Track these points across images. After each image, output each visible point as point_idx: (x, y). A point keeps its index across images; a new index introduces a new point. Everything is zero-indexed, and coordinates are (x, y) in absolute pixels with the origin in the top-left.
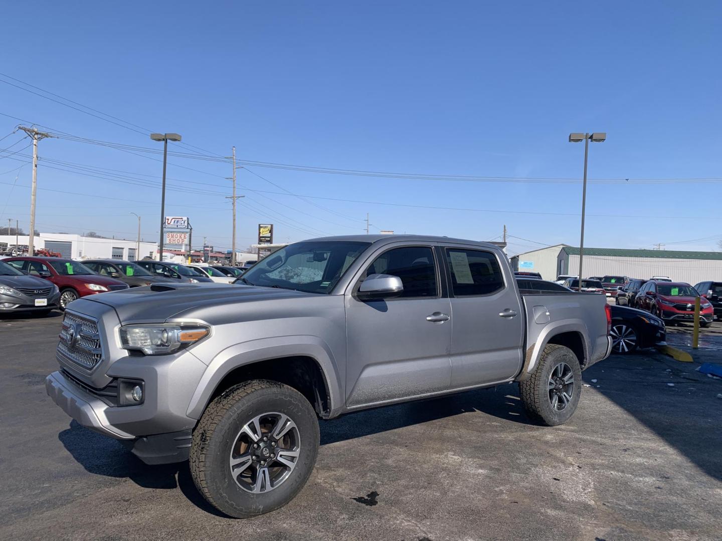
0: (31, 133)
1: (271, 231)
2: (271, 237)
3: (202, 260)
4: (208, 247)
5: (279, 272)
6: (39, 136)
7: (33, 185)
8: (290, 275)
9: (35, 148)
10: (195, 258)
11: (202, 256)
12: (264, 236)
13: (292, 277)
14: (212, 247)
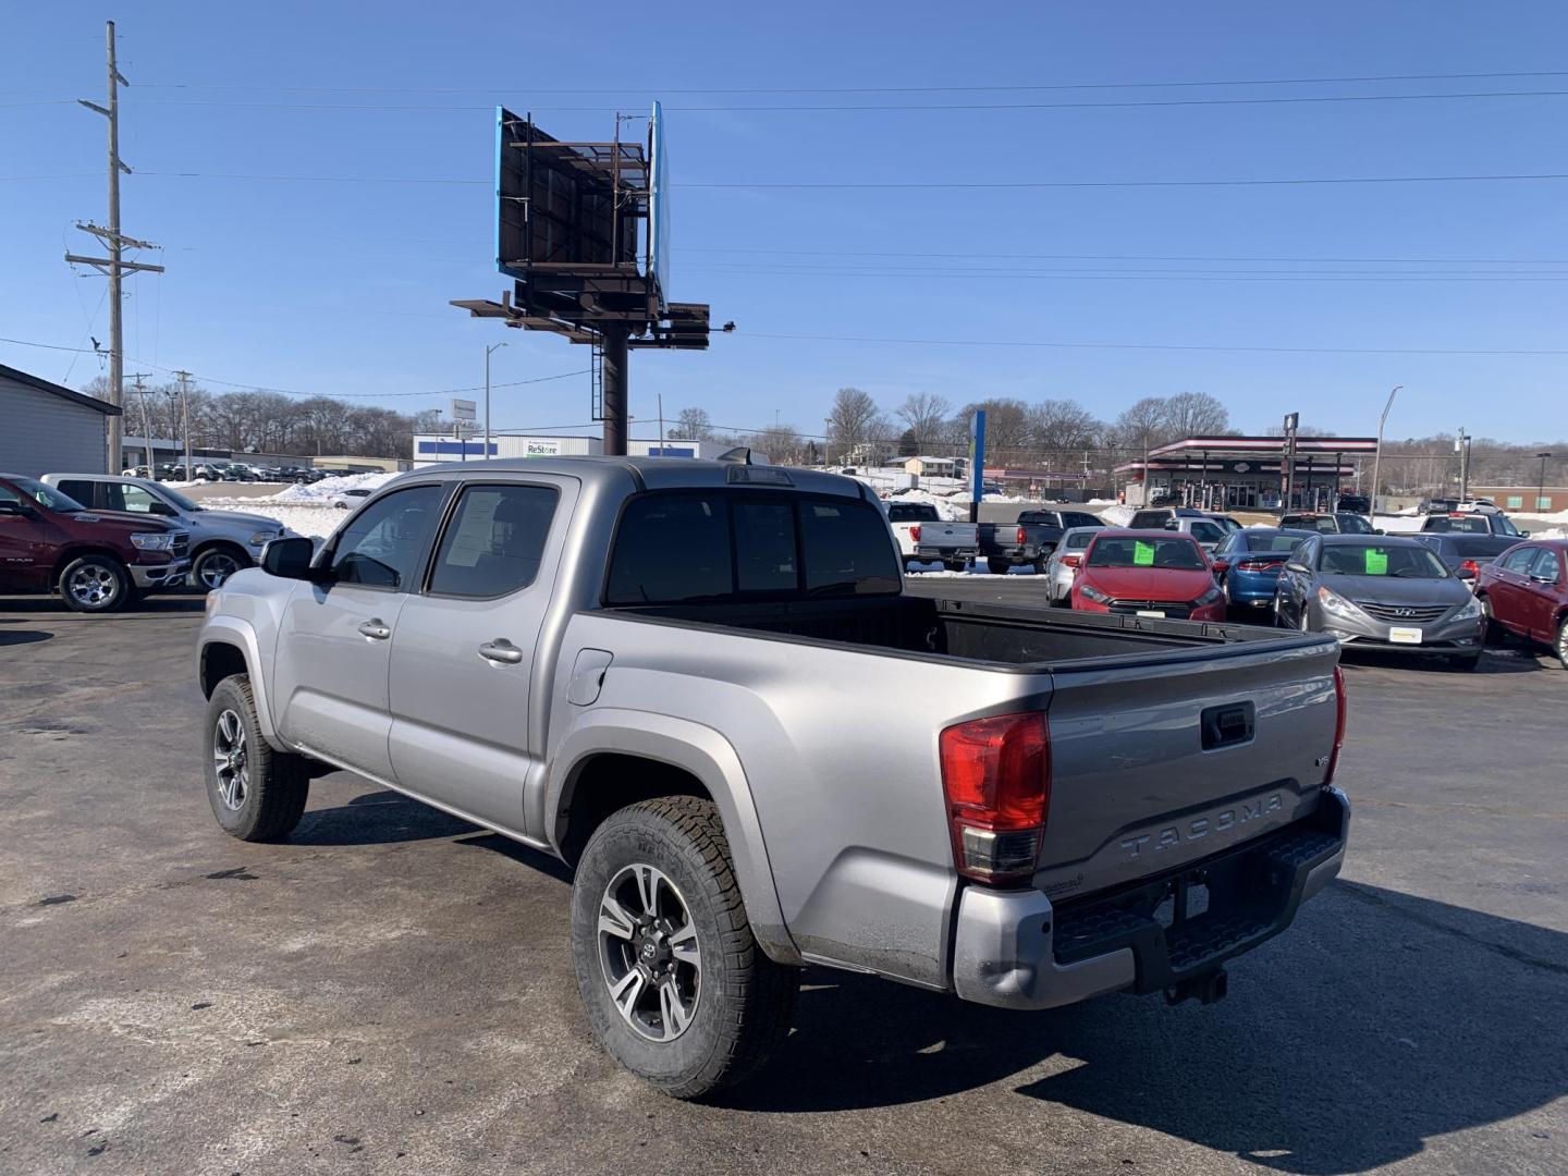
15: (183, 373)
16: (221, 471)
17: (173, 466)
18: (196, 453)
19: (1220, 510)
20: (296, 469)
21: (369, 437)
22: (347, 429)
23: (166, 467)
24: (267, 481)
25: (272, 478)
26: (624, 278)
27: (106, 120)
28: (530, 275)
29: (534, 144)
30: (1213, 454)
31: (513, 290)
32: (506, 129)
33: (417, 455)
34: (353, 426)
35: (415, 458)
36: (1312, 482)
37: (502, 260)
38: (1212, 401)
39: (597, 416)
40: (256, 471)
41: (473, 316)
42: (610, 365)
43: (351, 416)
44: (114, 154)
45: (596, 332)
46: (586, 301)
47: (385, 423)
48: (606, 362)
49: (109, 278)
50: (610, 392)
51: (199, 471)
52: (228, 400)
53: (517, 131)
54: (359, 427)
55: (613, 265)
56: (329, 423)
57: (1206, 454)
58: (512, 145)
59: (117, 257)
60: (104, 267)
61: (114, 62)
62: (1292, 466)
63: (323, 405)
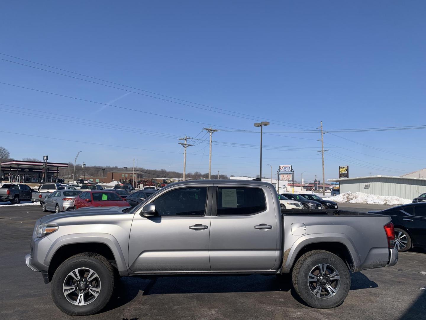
0: (209, 130)
1: (347, 170)
2: (347, 174)
3: (313, 189)
4: (316, 181)
5: (343, 196)
6: (212, 131)
7: (210, 155)
8: (350, 197)
9: (211, 137)
10: (309, 188)
11: (314, 187)
12: (343, 173)
13: (351, 199)
14: (319, 181)
19: (23, 183)
30: (20, 166)
36: (49, 175)
38: (4, 149)
57: (18, 166)
62: (46, 170)
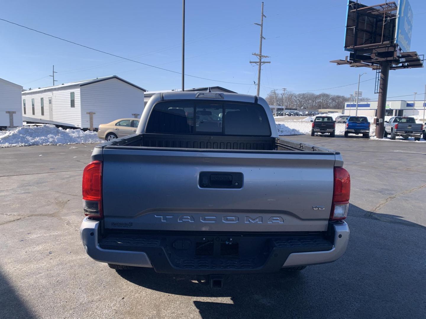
15: (285, 89)
16: (292, 113)
17: (281, 112)
18: (286, 109)
20: (311, 112)
21: (336, 104)
22: (330, 101)
23: (279, 112)
24: (303, 116)
25: (305, 115)
26: (387, 47)
27: (260, 27)
28: (356, 50)
29: (358, 9)
31: (349, 56)
32: (350, 6)
33: (346, 108)
34: (332, 101)
35: (345, 109)
37: (346, 47)
39: (376, 92)
40: (301, 113)
41: (337, 65)
42: (382, 75)
43: (332, 98)
44: (261, 35)
45: (378, 65)
46: (373, 56)
47: (341, 99)
48: (381, 74)
49: (258, 66)
50: (382, 84)
51: (287, 113)
52: (299, 95)
53: (354, 6)
54: (333, 101)
55: (381, 43)
56: (325, 100)
58: (351, 11)
59: (260, 61)
60: (257, 63)
61: (263, 12)
63: (324, 95)
